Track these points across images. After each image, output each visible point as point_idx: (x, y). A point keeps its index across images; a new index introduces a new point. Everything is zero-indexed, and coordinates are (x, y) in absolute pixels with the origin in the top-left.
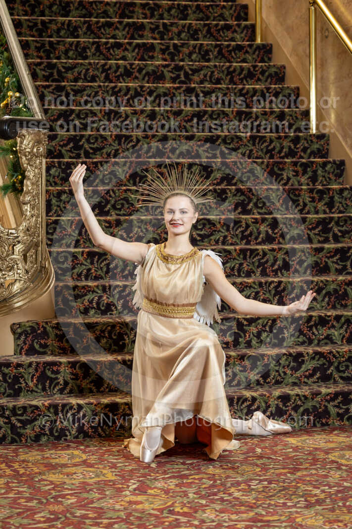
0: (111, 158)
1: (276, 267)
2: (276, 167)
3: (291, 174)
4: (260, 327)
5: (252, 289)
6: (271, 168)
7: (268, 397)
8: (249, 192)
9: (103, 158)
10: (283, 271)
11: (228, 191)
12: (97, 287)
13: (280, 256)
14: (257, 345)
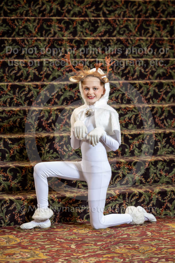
0: (23, 16)
1: (149, 96)
2: (145, 23)
3: (155, 29)
4: (141, 140)
5: (133, 113)
6: (141, 25)
7: (151, 193)
8: (126, 41)
9: (17, 16)
10: (154, 99)
11: (111, 41)
12: (20, 111)
13: (152, 88)
14: (138, 154)
